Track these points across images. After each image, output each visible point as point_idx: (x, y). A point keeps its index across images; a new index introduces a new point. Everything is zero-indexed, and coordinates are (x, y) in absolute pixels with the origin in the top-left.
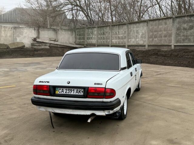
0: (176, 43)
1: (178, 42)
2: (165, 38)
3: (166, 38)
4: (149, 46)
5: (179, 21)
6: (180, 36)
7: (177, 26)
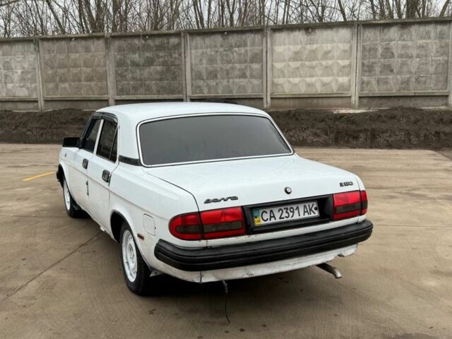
0: (118, 95)
1: (123, 91)
2: (89, 83)
3: (93, 84)
4: (46, 101)
5: (119, 47)
6: (126, 80)
7: (115, 57)
